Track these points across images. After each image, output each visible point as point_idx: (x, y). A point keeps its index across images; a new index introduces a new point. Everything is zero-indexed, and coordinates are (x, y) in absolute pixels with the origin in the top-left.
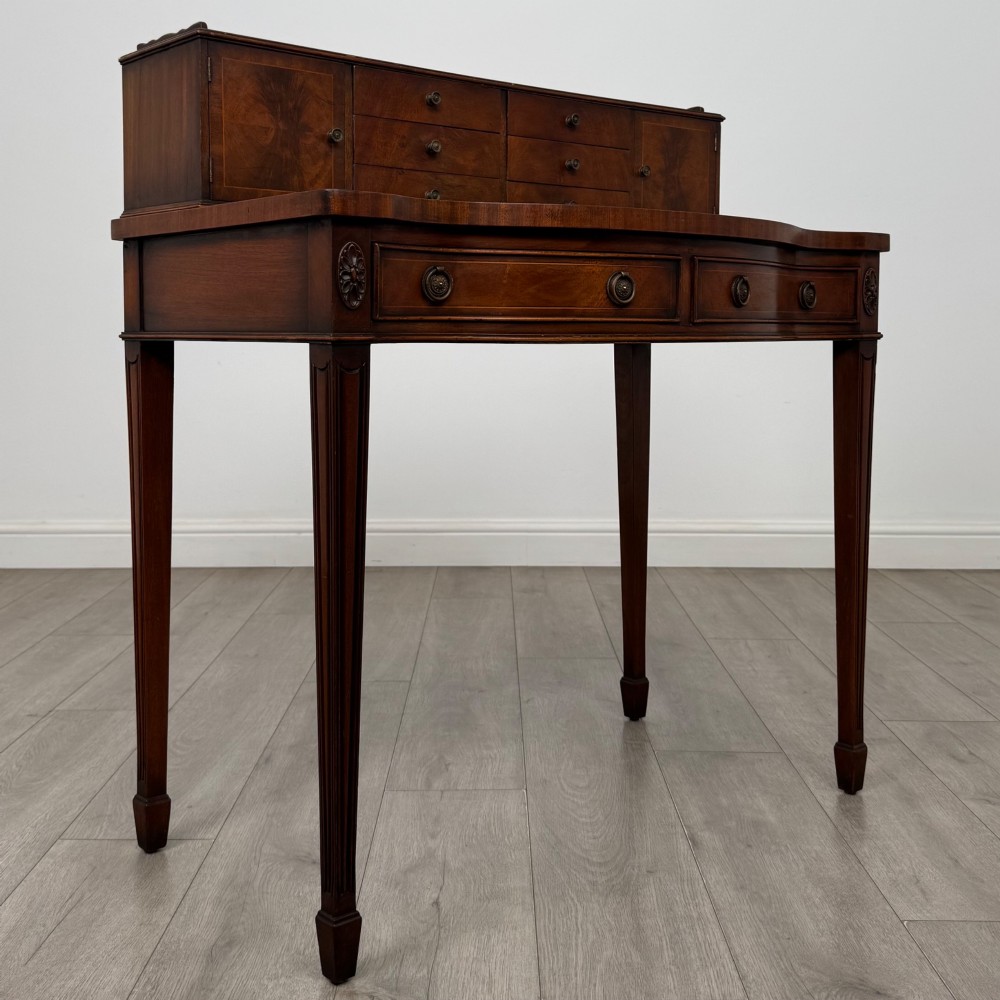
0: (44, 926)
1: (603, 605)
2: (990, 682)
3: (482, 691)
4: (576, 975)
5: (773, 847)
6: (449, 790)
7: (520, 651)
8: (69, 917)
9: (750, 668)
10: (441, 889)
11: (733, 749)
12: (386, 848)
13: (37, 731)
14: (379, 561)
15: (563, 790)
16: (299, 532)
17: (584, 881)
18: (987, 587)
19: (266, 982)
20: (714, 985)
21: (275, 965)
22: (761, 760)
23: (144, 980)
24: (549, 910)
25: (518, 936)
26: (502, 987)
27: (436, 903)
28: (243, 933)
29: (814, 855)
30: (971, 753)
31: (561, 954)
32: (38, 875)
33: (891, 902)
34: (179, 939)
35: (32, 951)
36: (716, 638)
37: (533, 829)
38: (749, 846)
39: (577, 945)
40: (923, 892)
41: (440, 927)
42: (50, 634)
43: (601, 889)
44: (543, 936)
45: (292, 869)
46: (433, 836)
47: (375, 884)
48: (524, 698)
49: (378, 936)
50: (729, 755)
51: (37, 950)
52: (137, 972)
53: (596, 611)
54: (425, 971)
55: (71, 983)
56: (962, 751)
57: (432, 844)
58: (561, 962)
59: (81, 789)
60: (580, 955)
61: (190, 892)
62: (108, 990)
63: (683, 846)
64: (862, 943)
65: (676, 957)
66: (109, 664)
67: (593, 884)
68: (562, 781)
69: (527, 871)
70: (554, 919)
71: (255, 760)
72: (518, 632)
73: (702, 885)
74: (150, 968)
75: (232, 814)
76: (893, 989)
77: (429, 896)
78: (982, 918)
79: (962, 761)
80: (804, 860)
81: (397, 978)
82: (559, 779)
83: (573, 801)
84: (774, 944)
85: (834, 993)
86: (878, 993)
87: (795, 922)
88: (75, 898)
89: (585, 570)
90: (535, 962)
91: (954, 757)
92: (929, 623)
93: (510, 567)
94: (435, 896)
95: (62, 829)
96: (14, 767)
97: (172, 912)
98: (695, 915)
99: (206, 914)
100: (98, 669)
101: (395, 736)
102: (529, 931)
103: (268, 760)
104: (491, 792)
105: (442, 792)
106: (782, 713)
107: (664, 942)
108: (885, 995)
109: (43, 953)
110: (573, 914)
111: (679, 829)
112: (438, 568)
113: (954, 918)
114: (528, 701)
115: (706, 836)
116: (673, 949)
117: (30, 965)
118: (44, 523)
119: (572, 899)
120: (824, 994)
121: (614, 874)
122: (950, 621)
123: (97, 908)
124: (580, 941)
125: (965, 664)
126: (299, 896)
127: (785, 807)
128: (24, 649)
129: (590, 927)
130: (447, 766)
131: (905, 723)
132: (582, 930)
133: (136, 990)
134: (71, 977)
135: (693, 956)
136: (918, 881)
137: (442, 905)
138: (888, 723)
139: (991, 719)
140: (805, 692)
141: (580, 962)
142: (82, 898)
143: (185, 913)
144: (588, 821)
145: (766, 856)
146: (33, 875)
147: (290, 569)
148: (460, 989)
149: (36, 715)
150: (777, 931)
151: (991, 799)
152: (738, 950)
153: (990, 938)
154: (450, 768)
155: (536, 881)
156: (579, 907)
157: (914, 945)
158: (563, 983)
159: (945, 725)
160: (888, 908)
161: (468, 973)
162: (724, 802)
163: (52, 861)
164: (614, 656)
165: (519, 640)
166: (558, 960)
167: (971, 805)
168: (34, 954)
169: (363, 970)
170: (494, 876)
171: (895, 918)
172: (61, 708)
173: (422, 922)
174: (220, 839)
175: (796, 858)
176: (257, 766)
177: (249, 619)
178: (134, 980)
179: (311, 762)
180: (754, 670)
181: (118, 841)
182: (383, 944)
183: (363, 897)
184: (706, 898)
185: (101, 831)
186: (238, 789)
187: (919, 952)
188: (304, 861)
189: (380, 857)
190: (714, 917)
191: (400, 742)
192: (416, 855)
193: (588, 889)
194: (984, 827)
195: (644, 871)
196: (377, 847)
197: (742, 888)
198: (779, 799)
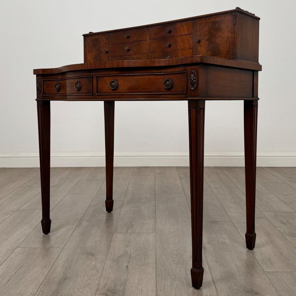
0: (11, 274)
1: (181, 178)
2: (294, 200)
3: (144, 203)
4: (167, 288)
5: (228, 250)
6: (133, 233)
7: (156, 191)
8: (19, 271)
9: (223, 196)
10: (129, 263)
11: (217, 220)
12: (113, 250)
13: (13, 216)
14: (116, 165)
15: (166, 232)
16: (93, 157)
17: (171, 260)
18: (294, 172)
19: (75, 291)
20: (208, 291)
21: (79, 285)
22: (225, 224)
23: (39, 290)
24: (160, 269)
25: (151, 277)
26: (145, 292)
27: (127, 267)
28: (69, 276)
29: (239, 252)
30: (287, 221)
31: (163, 282)
32: (10, 259)
33: (262, 266)
34: (51, 278)
35: (7, 281)
36: (214, 188)
37: (157, 244)
38: (221, 249)
39: (168, 279)
40: (271, 263)
41: (128, 274)
42: (19, 187)
43: (176, 262)
44: (158, 277)
45: (85, 257)
46: (127, 247)
47: (109, 261)
48: (157, 205)
49: (109, 277)
50: (216, 222)
52: (38, 287)
53: (179, 180)
54: (123, 287)
55: (18, 291)
56: (285, 221)
57: (127, 249)
58: (163, 284)
59: (25, 233)
60: (169, 282)
61: (55, 263)
62: (28, 293)
64: (252, 279)
66: (35, 196)
67: (174, 261)
68: (166, 230)
69: (154, 257)
70: (162, 271)
72: (156, 186)
73: (206, 261)
74: (42, 286)
75: (69, 240)
76: (261, 292)
77: (125, 265)
78: (288, 271)
79: (284, 224)
80: (236, 254)
81: (114, 289)
82: (165, 229)
83: (169, 236)
84: (226, 279)
85: (243, 293)
86: (256, 294)
87: (233, 272)
88: (21, 265)
89: (176, 167)
90: (155, 285)
91: (282, 223)
92: (277, 183)
93: (155, 167)
94: (127, 265)
95: (19, 245)
96: (6, 226)
97: (49, 270)
99: (59, 270)
100: (32, 197)
101: (118, 217)
102: (154, 275)
103: (80, 224)
104: (145, 233)
105: (131, 233)
106: (232, 210)
108: (258, 294)
109: (10, 281)
110: (167, 270)
112: (134, 167)
113: (280, 271)
114: (158, 206)
115: (208, 246)
117: (6, 286)
118: (19, 154)
119: (167, 266)
120: (240, 294)
121: (180, 258)
122: (283, 182)
123: (27, 268)
124: (169, 278)
125: (287, 195)
126: (87, 265)
127: (232, 237)
128: (11, 191)
129: (172, 274)
130: (133, 226)
131: (268, 213)
132: (170, 275)
133: (37, 293)
134: (18, 289)
136: (270, 260)
137: (129, 267)
138: (263, 213)
139: (294, 211)
140: (239, 203)
141: (169, 285)
142: (23, 265)
143: (53, 270)
144: (173, 242)
145: (225, 252)
146: (9, 258)
147: (90, 168)
148: (133, 292)
149: (13, 211)
150: (227, 275)
151: (293, 235)
152: (216, 281)
153: (290, 277)
154: (134, 226)
155: (157, 260)
156: (169, 268)
157: (268, 279)
158: (163, 291)
159: (280, 213)
160: (261, 268)
161: (135, 288)
162: (214, 236)
163: (15, 254)
164: (183, 193)
165: (156, 188)
166: (162, 284)
167: (287, 237)
168: (7, 282)
169: (104, 287)
170: (145, 259)
171: (263, 271)
172: (21, 209)
173: (123, 272)
174: (65, 248)
175: (234, 253)
176: (77, 226)
177: (77, 182)
178: (36, 290)
179: (93, 225)
180: (225, 197)
181: (35, 248)
182: (111, 279)
183: (106, 265)
184: (207, 265)
185: (30, 245)
186: (71, 233)
187: (269, 281)
188: (89, 254)
189: (111, 253)
190: (209, 271)
191: (119, 219)
192: (122, 252)
193: (172, 262)
194: (290, 244)
195: (189, 257)
196: (111, 250)
197: (218, 262)
198: (230, 235)
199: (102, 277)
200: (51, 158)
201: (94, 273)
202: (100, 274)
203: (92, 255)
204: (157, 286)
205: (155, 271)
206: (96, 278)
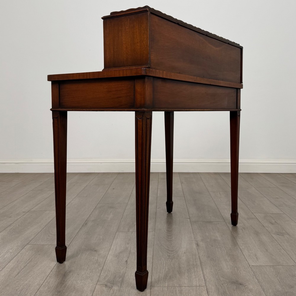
0: (21, 267)
1: (182, 183)
2: (284, 203)
5: (219, 246)
6: (134, 232)
7: (158, 195)
8: (28, 265)
9: (219, 199)
10: (128, 258)
11: (212, 220)
12: (115, 247)
13: (24, 216)
14: (123, 171)
15: (165, 231)
16: (101, 163)
17: (166, 255)
18: (287, 178)
19: (78, 282)
20: (198, 282)
21: (81, 277)
22: (219, 224)
23: (46, 281)
24: (156, 263)
27: (127, 261)
28: (74, 269)
29: (229, 248)
30: (275, 222)
31: (158, 274)
32: (21, 254)
33: (248, 261)
34: (56, 271)
36: (211, 191)
37: (155, 242)
38: (212, 246)
39: (162, 272)
40: (257, 258)
41: (127, 267)
42: (31, 191)
43: (171, 257)
44: (154, 270)
45: (89, 252)
46: (128, 244)
47: (111, 256)
48: (158, 207)
49: (110, 270)
50: (210, 222)
51: (18, 274)
52: (44, 279)
53: (181, 185)
54: (121, 279)
55: (26, 282)
56: (273, 221)
57: (127, 246)
59: (35, 231)
62: (36, 284)
63: (195, 246)
64: (238, 271)
65: (188, 275)
69: (152, 253)
70: (157, 265)
71: (83, 224)
72: (159, 190)
73: (198, 256)
74: (48, 278)
75: (75, 238)
76: (245, 283)
77: (125, 259)
78: (272, 265)
79: (272, 224)
80: (226, 250)
81: (113, 281)
82: (164, 229)
83: (167, 234)
84: (215, 272)
85: (229, 284)
86: (241, 284)
87: (221, 266)
88: (30, 260)
89: (179, 173)
91: (271, 223)
92: (270, 187)
93: (159, 173)
95: (28, 242)
96: (17, 226)
98: (195, 264)
100: (43, 200)
101: (121, 217)
102: (150, 268)
103: (86, 224)
105: (132, 232)
106: (226, 211)
107: (186, 271)
108: (242, 285)
109: (20, 274)
110: (163, 264)
111: (194, 242)
113: (264, 265)
115: (201, 243)
116: (188, 273)
117: (16, 278)
119: (163, 260)
120: (226, 285)
121: (175, 254)
122: (276, 187)
123: (35, 263)
125: (277, 198)
126: (90, 260)
127: (223, 236)
128: (24, 194)
129: (167, 267)
130: (134, 225)
131: (259, 214)
132: (164, 268)
133: (43, 284)
134: (27, 280)
135: (193, 275)
136: (256, 255)
138: (254, 214)
139: (282, 213)
141: (163, 276)
142: (32, 260)
144: (170, 239)
145: (216, 249)
146: (19, 254)
147: (99, 173)
149: (25, 212)
150: (216, 268)
151: (279, 234)
152: (205, 273)
153: (273, 270)
155: (154, 255)
156: (164, 262)
157: (252, 272)
159: (270, 214)
160: (247, 262)
162: (207, 234)
163: (25, 250)
164: (183, 196)
165: (158, 192)
166: (157, 276)
167: (273, 235)
168: (17, 275)
169: (105, 278)
171: (248, 265)
172: (32, 210)
173: (122, 266)
174: (71, 244)
175: (224, 249)
176: (83, 226)
177: (86, 187)
178: (43, 281)
179: (98, 224)
180: (221, 200)
181: (43, 245)
182: (111, 272)
183: (107, 260)
184: (199, 259)
185: (39, 242)
186: (77, 231)
187: (253, 274)
188: (93, 250)
189: (113, 249)
190: (200, 265)
191: (122, 219)
192: (123, 249)
193: (168, 257)
194: (276, 241)
195: (183, 253)
196: (112, 247)
197: (209, 257)
198: (222, 234)
199: (103, 270)
200: (67, 164)
201: (96, 267)
202: (102, 268)
203: (95, 251)
204: (152, 278)
205: (151, 265)
206: (98, 270)
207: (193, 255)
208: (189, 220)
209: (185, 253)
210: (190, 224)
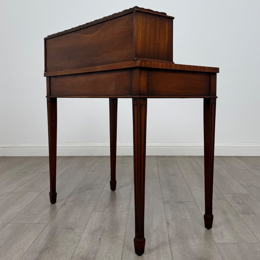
0: (1, 244)
1: (158, 165)
2: (252, 184)
5: (187, 225)
8: (7, 242)
10: (102, 235)
12: (90, 225)
18: (257, 161)
22: (189, 203)
23: (23, 257)
24: (128, 240)
27: (100, 239)
29: (197, 227)
30: (243, 202)
32: (1, 232)
33: (214, 238)
36: (185, 173)
37: (128, 221)
38: (182, 225)
40: (222, 236)
41: (100, 245)
44: (125, 247)
45: (66, 231)
46: (103, 223)
47: (86, 234)
49: (84, 247)
50: (182, 202)
53: (156, 167)
54: (94, 255)
56: (241, 201)
57: (102, 224)
63: (165, 224)
64: (204, 248)
69: (124, 231)
70: (129, 243)
71: (62, 204)
73: (167, 234)
77: (99, 237)
78: (236, 242)
79: (240, 204)
80: (194, 228)
81: (86, 257)
84: (182, 249)
87: (189, 243)
88: (10, 238)
89: (156, 156)
90: (121, 253)
91: (238, 203)
92: (240, 169)
95: (9, 221)
96: (1, 206)
101: (98, 198)
103: (65, 204)
104: (120, 212)
105: (107, 212)
106: (197, 192)
111: (165, 220)
112: (118, 156)
113: (228, 242)
115: (171, 222)
122: (246, 169)
125: (247, 180)
127: (193, 215)
131: (228, 194)
136: (222, 233)
137: (101, 239)
138: (223, 195)
139: (250, 193)
142: (12, 238)
145: (185, 227)
147: (81, 157)
149: (9, 193)
150: (184, 245)
153: (236, 247)
154: (111, 206)
159: (238, 195)
160: (213, 240)
162: (178, 214)
163: (6, 229)
164: (158, 178)
166: (128, 252)
167: (240, 215)
169: (78, 255)
170: (116, 232)
171: (214, 242)
172: (15, 191)
173: (96, 243)
175: (192, 227)
176: (62, 206)
177: (67, 169)
178: (21, 258)
180: (193, 181)
181: (23, 224)
182: (85, 249)
183: (82, 237)
184: (168, 237)
185: (19, 221)
187: (218, 250)
188: (69, 229)
189: (88, 228)
190: (169, 242)
191: (99, 200)
192: (98, 227)
194: (242, 220)
195: (154, 231)
196: (88, 225)
197: (177, 235)
198: (192, 213)
199: (77, 247)
201: (72, 244)
202: (76, 245)
203: (71, 229)
205: (123, 242)
206: (72, 247)
207: (163, 233)
208: (161, 200)
209: (155, 231)
210: (163, 204)
